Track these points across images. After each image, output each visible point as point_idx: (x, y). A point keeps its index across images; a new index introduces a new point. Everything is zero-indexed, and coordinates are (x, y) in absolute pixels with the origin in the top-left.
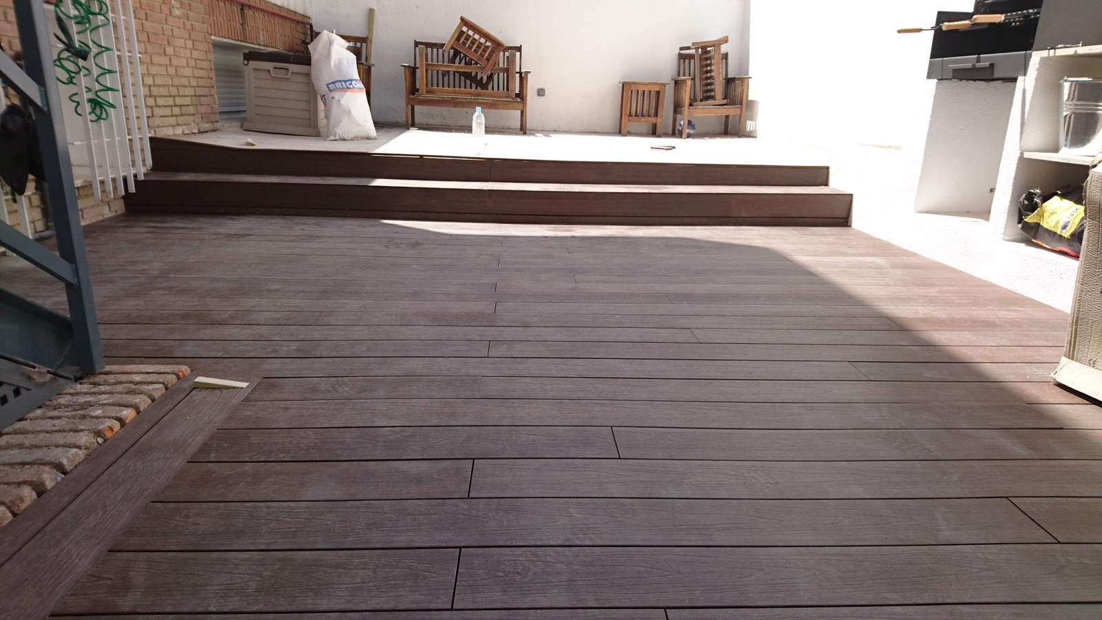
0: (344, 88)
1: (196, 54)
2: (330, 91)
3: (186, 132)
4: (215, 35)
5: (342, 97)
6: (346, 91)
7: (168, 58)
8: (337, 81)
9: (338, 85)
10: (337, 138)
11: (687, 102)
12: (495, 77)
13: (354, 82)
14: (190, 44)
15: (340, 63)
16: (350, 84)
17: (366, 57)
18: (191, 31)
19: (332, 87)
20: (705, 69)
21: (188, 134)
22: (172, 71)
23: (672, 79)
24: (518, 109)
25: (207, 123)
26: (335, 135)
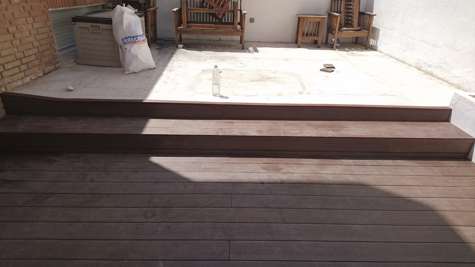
0: (132, 42)
1: (36, 25)
2: (124, 43)
3: (33, 78)
4: (52, 8)
5: (132, 47)
6: (134, 44)
7: (12, 35)
8: (128, 37)
9: (129, 40)
10: (130, 72)
11: (337, 29)
12: (226, 14)
13: (139, 38)
14: (30, 20)
15: (129, 25)
16: (136, 39)
17: (153, 3)
18: (30, 10)
19: (125, 41)
20: (347, 7)
21: (35, 79)
22: (16, 42)
23: (327, 12)
24: (239, 35)
25: (51, 66)
26: (129, 71)
